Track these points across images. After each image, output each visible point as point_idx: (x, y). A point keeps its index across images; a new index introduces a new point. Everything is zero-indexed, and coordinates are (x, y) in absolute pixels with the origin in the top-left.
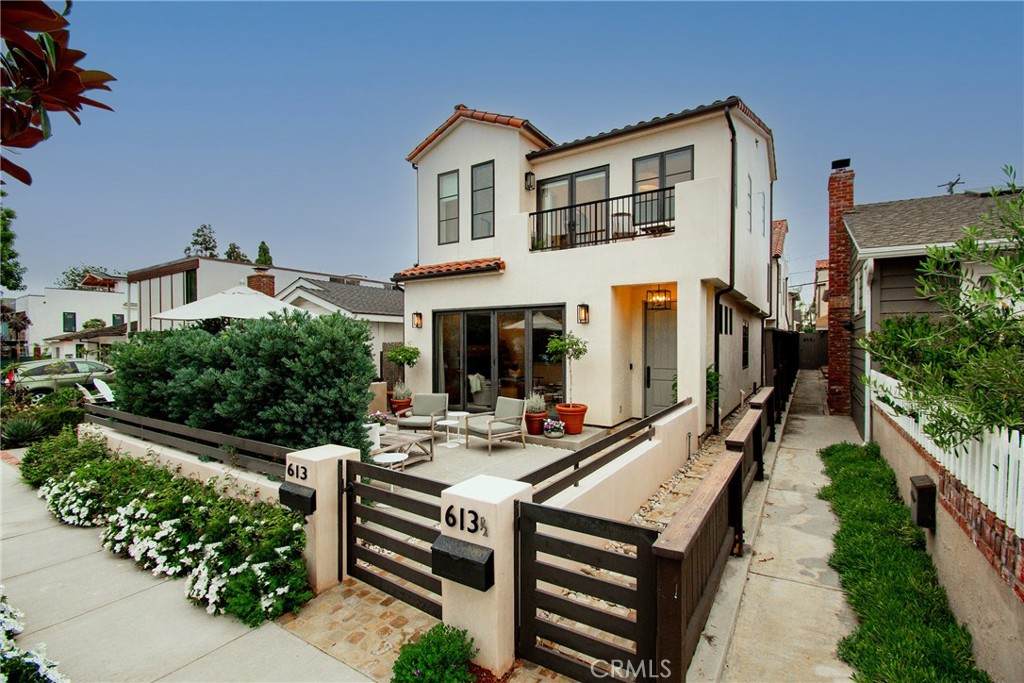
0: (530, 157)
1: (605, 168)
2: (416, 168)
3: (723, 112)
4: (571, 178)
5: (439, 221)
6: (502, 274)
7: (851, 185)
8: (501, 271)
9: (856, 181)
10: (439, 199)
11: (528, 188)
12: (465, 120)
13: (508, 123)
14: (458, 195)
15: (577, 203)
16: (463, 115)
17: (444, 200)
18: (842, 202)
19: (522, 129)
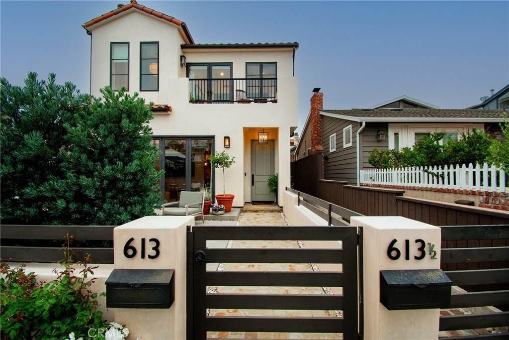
0: (183, 47)
1: (230, 64)
2: (91, 34)
3: (292, 49)
4: (210, 65)
5: (111, 75)
6: (169, 114)
7: (322, 99)
8: (169, 112)
9: (324, 97)
10: (111, 59)
11: (182, 65)
12: (135, 11)
13: (171, 20)
14: (129, 59)
15: (213, 78)
16: (134, 8)
17: (115, 61)
18: (319, 106)
19: (180, 27)
